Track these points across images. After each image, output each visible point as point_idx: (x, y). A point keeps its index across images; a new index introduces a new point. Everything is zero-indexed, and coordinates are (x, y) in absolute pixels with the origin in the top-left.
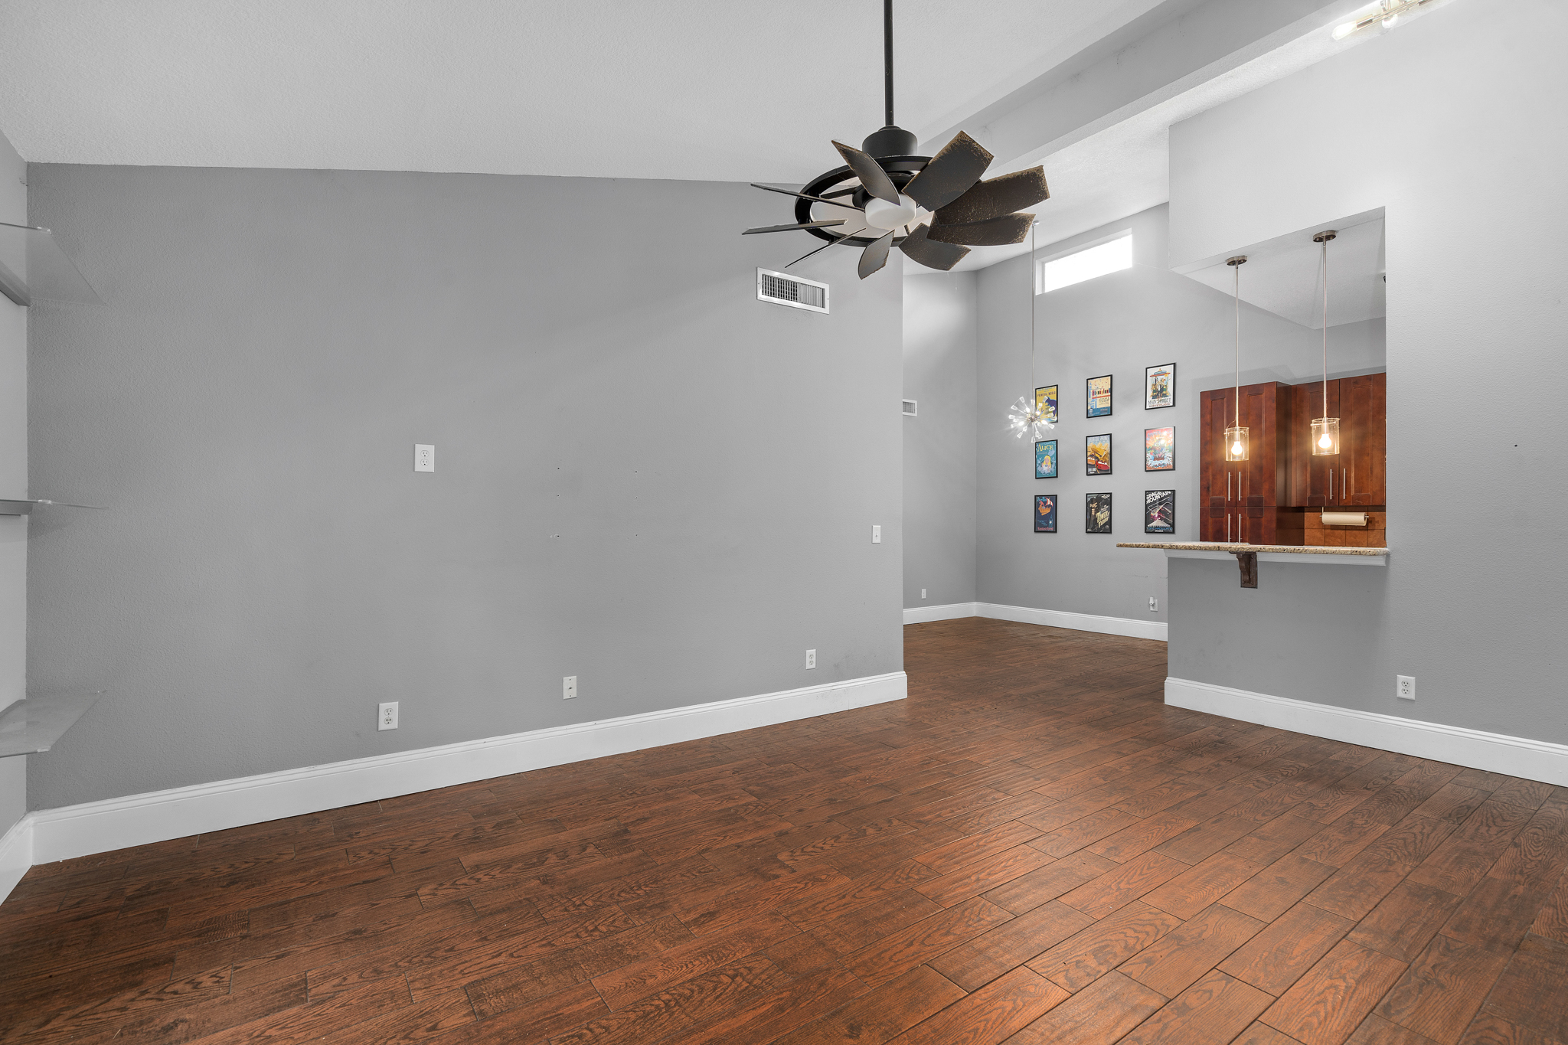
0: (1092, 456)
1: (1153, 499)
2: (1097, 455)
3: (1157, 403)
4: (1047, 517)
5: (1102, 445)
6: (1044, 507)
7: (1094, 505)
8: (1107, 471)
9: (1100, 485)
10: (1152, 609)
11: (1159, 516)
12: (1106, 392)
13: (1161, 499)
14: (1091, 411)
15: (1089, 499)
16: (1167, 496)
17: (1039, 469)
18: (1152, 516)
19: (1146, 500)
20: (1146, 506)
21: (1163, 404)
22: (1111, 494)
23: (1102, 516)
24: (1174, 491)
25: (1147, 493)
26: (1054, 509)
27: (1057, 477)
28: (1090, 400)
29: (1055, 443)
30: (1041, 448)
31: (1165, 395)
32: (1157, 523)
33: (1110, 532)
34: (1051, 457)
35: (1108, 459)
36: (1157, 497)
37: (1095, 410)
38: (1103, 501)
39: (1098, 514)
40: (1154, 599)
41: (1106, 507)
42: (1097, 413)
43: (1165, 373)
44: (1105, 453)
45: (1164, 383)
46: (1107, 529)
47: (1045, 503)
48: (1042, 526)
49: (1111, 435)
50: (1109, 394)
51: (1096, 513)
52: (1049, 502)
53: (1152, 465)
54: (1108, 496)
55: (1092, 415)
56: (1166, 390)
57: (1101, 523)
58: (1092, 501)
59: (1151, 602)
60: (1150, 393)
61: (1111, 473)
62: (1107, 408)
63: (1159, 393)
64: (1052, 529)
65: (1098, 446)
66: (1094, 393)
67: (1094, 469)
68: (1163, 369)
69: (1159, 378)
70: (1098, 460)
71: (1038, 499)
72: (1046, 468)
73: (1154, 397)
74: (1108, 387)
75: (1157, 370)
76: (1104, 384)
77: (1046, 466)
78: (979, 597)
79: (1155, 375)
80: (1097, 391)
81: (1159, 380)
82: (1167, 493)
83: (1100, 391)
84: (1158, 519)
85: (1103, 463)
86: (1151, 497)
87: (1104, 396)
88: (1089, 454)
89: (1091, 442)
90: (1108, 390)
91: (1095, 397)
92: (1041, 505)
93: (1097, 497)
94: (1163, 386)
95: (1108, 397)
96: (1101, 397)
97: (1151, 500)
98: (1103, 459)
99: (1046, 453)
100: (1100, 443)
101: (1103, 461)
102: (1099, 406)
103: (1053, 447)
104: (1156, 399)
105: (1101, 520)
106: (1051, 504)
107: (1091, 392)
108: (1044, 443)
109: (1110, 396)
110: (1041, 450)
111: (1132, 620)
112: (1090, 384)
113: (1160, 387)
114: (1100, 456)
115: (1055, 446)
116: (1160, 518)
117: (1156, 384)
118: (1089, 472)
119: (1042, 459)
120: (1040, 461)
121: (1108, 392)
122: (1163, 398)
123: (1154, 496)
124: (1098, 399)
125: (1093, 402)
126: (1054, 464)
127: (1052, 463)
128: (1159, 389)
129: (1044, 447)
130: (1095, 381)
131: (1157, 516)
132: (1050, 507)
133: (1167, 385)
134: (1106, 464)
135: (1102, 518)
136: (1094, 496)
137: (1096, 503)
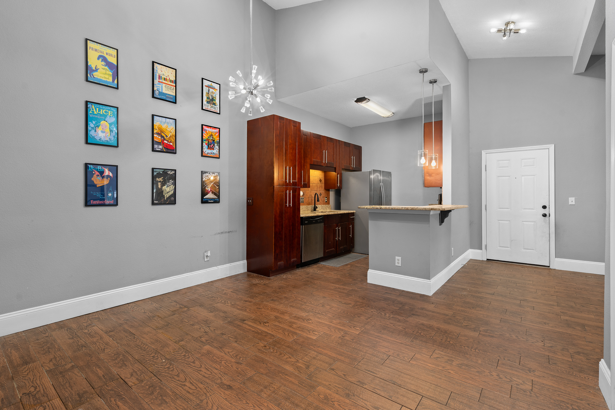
0: (158, 134)
2: (163, 135)
3: (209, 107)
4: (103, 189)
5: (168, 127)
6: (99, 178)
7: (161, 179)
8: (171, 150)
9: (164, 161)
10: (206, 259)
11: (211, 190)
12: (171, 81)
13: (212, 178)
14: (157, 93)
15: (155, 174)
17: (92, 133)
18: (206, 190)
19: (202, 178)
20: (202, 182)
21: (212, 110)
22: (175, 170)
23: (168, 189)
24: (220, 174)
25: (203, 172)
26: (114, 183)
27: (117, 146)
28: (156, 82)
29: (113, 109)
30: (94, 110)
31: (215, 104)
32: (210, 196)
33: (174, 202)
34: (110, 124)
35: (173, 140)
37: (160, 93)
38: (169, 176)
39: (164, 188)
41: (171, 181)
42: (163, 97)
43: (214, 88)
44: (170, 134)
45: (214, 95)
46: (172, 201)
47: (102, 172)
48: (96, 199)
49: (175, 120)
51: (162, 186)
52: (107, 172)
53: (206, 152)
54: (173, 172)
55: (159, 97)
56: (215, 100)
57: (167, 196)
58: (159, 175)
60: (205, 98)
61: (176, 153)
62: (172, 95)
63: (211, 101)
64: (112, 202)
65: (164, 126)
66: (159, 77)
67: (161, 147)
68: (214, 85)
69: (211, 90)
70: (164, 139)
71: (91, 167)
73: (208, 102)
74: (173, 78)
75: (210, 83)
76: (170, 74)
79: (207, 86)
80: (162, 76)
81: (211, 92)
82: (216, 174)
83: (166, 79)
84: (210, 193)
85: (169, 143)
86: (206, 176)
87: (170, 85)
88: (155, 131)
89: (157, 121)
90: (173, 81)
91: (161, 82)
92: (95, 176)
93: (163, 172)
94: (213, 97)
95: (173, 87)
96: (166, 84)
97: (206, 178)
98: (169, 139)
99: (103, 118)
100: (166, 125)
101: (169, 141)
102: (165, 91)
103: (113, 114)
104: (209, 104)
105: (167, 193)
106: (111, 174)
107: (158, 74)
108: (101, 106)
109: (175, 88)
110: (95, 113)
111: (193, 272)
112: (157, 68)
113: (211, 97)
114: (167, 136)
115: (116, 113)
116: (211, 192)
117: (208, 93)
118: (156, 148)
119: (96, 123)
120: (94, 125)
121: (173, 83)
122: (213, 106)
123: (208, 176)
124: (164, 85)
125: (159, 86)
126: (114, 132)
127: (111, 131)
128: (211, 98)
129: (99, 111)
130: (161, 68)
131: (209, 190)
132: (109, 178)
133: (215, 98)
134: (171, 144)
135: (168, 191)
136: (161, 171)
137: (163, 178)
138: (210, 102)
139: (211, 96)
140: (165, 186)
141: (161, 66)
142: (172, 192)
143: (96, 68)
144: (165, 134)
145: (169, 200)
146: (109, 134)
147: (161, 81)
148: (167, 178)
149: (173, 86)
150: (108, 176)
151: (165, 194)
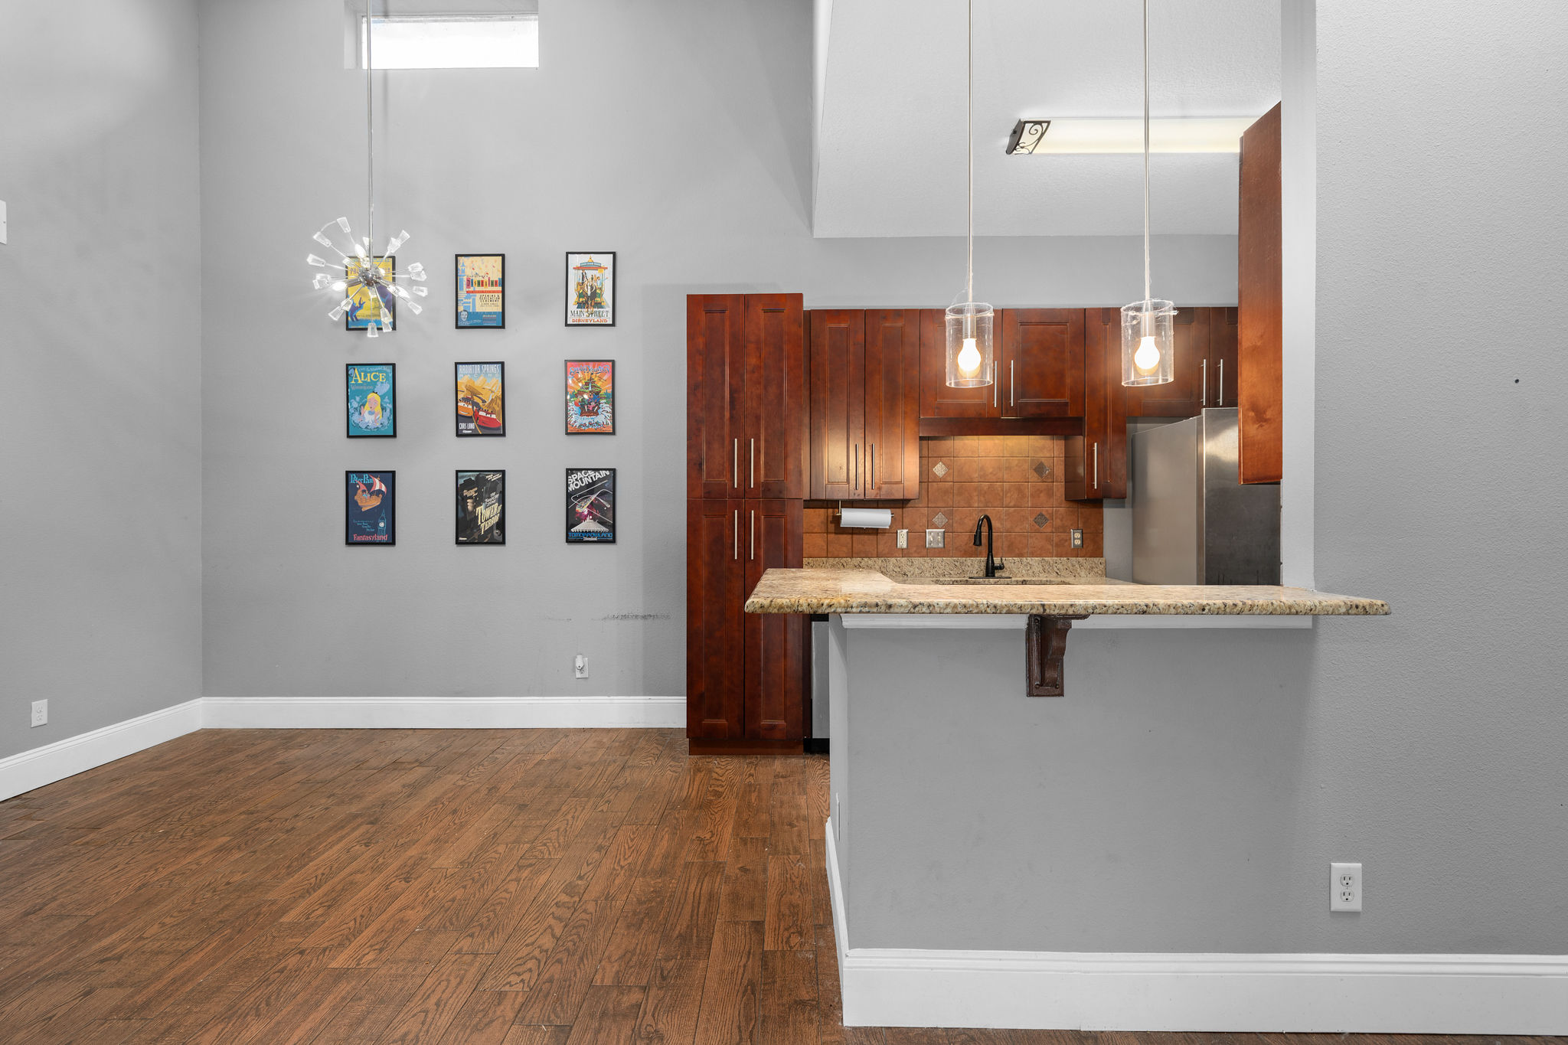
0: (466, 400)
1: (580, 483)
2: (476, 399)
3: (585, 316)
4: (373, 515)
5: (487, 383)
6: (366, 495)
7: (472, 493)
8: (495, 430)
9: (481, 455)
10: (578, 675)
11: (590, 513)
12: (493, 283)
13: (594, 483)
14: (464, 316)
15: (461, 481)
16: (604, 479)
17: (355, 418)
18: (577, 513)
19: (568, 485)
20: (569, 495)
21: (595, 319)
22: (503, 472)
23: (487, 513)
24: (613, 471)
25: (570, 472)
26: (390, 501)
27: (394, 436)
28: (462, 294)
29: (389, 369)
30: (358, 377)
31: (599, 305)
32: (588, 525)
33: (502, 541)
34: (382, 397)
35: (498, 409)
36: (586, 481)
37: (472, 315)
38: (489, 485)
39: (478, 509)
40: (583, 658)
41: (494, 496)
42: (477, 322)
43: (598, 267)
44: (492, 396)
45: (597, 284)
46: (497, 536)
47: (370, 486)
48: (363, 532)
49: (502, 364)
50: (500, 289)
51: (475, 507)
52: (378, 485)
53: (577, 424)
54: (499, 476)
55: (467, 324)
56: (601, 295)
57: (484, 526)
58: (468, 484)
59: (579, 663)
60: (573, 297)
61: (504, 435)
62: (495, 313)
63: (590, 300)
64: (384, 538)
65: (478, 383)
66: (470, 283)
67: (472, 426)
68: (596, 258)
69: (589, 273)
70: (480, 409)
71: (354, 479)
72: (371, 417)
73: (580, 305)
74: (496, 276)
75: (585, 258)
76: (490, 269)
77: (371, 413)
78: (209, 689)
79: (582, 268)
80: (475, 279)
81: (589, 277)
82: (603, 473)
83: (482, 282)
84: (588, 519)
85: (489, 416)
86: (576, 480)
87: (490, 292)
88: (460, 396)
89: (464, 375)
90: (496, 282)
91: (472, 292)
92: (359, 492)
93: (477, 477)
94: (596, 290)
95: (496, 294)
96: (483, 292)
97: (577, 485)
98: (489, 406)
99: (371, 387)
100: (482, 378)
101: (490, 411)
102: (480, 308)
103: (387, 377)
104: (583, 310)
105: (486, 521)
106: (384, 489)
107: (465, 279)
108: (367, 368)
109: (500, 295)
110: (360, 382)
111: (545, 698)
112: (463, 265)
113: (589, 290)
114: (484, 401)
115: (391, 375)
116: (591, 517)
117: (583, 283)
118: (462, 430)
119: (361, 399)
120: (358, 403)
121: (496, 285)
122: (595, 310)
123: (581, 479)
124: (478, 295)
125: (468, 300)
126: (388, 410)
127: (383, 409)
128: (589, 293)
129: (365, 376)
130: (472, 262)
131: (586, 513)
132: (380, 495)
133: (601, 289)
134: (494, 416)
135: (487, 517)
136: (473, 476)
137: (476, 489)
138: (587, 302)
139: (589, 287)
140: (482, 507)
141: (471, 258)
142: (496, 519)
143: (360, 303)
144: (480, 398)
145: (489, 536)
146: (380, 415)
147: (472, 289)
148: (486, 489)
149: (498, 292)
150: (380, 491)
151: (482, 523)
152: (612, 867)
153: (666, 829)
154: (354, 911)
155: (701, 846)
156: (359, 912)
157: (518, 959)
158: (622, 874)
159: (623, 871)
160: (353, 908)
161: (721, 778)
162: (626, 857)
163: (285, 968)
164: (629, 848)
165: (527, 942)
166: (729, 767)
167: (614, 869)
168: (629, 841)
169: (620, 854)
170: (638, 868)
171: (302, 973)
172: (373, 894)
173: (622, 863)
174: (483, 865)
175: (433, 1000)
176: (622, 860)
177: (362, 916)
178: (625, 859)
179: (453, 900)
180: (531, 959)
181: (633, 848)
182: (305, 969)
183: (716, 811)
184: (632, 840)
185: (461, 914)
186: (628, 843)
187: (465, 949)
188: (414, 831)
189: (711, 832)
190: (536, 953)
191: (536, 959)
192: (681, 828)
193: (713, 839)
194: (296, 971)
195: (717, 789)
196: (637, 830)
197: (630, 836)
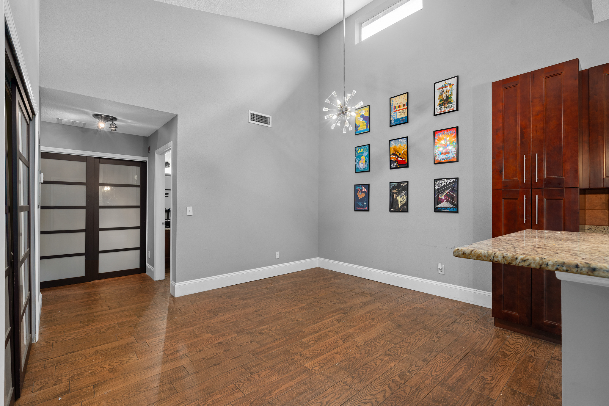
0: (393, 154)
1: (440, 185)
2: (397, 154)
3: (443, 109)
4: (362, 200)
5: (401, 146)
6: (361, 193)
7: (395, 191)
8: (404, 165)
9: (400, 175)
10: (440, 272)
11: (445, 199)
12: (403, 105)
13: (447, 185)
14: (393, 121)
15: (392, 187)
16: (452, 183)
17: (357, 166)
18: (439, 199)
19: (435, 186)
20: (435, 190)
21: (448, 110)
22: (407, 182)
23: (401, 199)
24: (457, 179)
25: (436, 180)
26: (368, 194)
27: (369, 171)
28: (392, 113)
29: (367, 147)
30: (358, 151)
31: (450, 103)
32: (444, 204)
33: (407, 211)
34: (365, 157)
35: (405, 156)
36: (443, 184)
37: (396, 120)
38: (402, 187)
40: (442, 264)
41: (404, 192)
42: (398, 122)
43: (449, 85)
44: (403, 151)
45: (449, 93)
46: (405, 209)
47: (361, 190)
48: (359, 206)
49: (407, 137)
50: (406, 107)
51: (396, 197)
52: (364, 189)
53: (439, 159)
54: (406, 184)
55: (394, 124)
56: (451, 98)
58: (394, 188)
59: (440, 267)
60: (437, 102)
61: (408, 167)
62: (404, 117)
63: (446, 101)
64: (366, 209)
65: (398, 146)
66: (395, 107)
67: (395, 164)
68: (449, 82)
69: (445, 89)
70: (398, 157)
71: (357, 187)
72: (362, 165)
73: (441, 105)
74: (405, 102)
75: (443, 83)
76: (402, 100)
77: (362, 163)
78: (320, 255)
79: (442, 88)
80: (397, 106)
82: (452, 180)
83: (400, 106)
84: (444, 201)
85: (402, 159)
86: (439, 184)
87: (402, 109)
88: (391, 153)
89: (393, 144)
90: (405, 104)
91: (396, 111)
92: (358, 192)
93: (397, 185)
94: (448, 96)
95: (405, 110)
96: (400, 110)
97: (439, 186)
98: (402, 156)
99: (362, 154)
100: (399, 145)
101: (402, 158)
102: (399, 117)
103: (367, 150)
104: (442, 107)
105: (401, 202)
106: (366, 191)
107: (393, 106)
108: (361, 148)
109: (406, 109)
110: (359, 153)
111: (425, 279)
112: (392, 101)
113: (445, 97)
114: (400, 154)
115: (368, 149)
116: (446, 201)
117: (442, 95)
118: (392, 166)
119: (359, 159)
120: (358, 160)
121: (405, 106)
122: (448, 105)
123: (441, 183)
124: (398, 112)
125: (394, 115)
126: (367, 162)
127: (366, 161)
128: (445, 98)
129: (360, 150)
130: (396, 99)
131: (443, 199)
132: (365, 193)
133: (451, 95)
134: (404, 160)
135: (401, 201)
136: (396, 184)
137: (397, 189)
138: (444, 103)
139: (445, 96)
140: (399, 197)
141: (395, 98)
142: (404, 202)
143: (359, 125)
144: (398, 153)
145: (402, 208)
146: (365, 164)
147: (396, 110)
148: (401, 189)
149: (405, 108)
150: (365, 191)
151: (399, 203)
152: (427, 372)
153: (465, 364)
154: (322, 346)
155: (483, 383)
156: (323, 348)
157: (365, 399)
158: (430, 379)
159: (431, 378)
160: (322, 345)
161: (511, 346)
162: (437, 370)
163: (294, 358)
164: (440, 366)
165: (372, 393)
166: (518, 341)
167: (427, 374)
168: (441, 362)
169: (434, 367)
170: (440, 380)
171: (297, 363)
172: (331, 342)
173: (433, 373)
174: (372, 347)
175: (326, 400)
176: (433, 371)
177: (323, 350)
178: (435, 372)
179: (354, 358)
180: (370, 402)
181: (442, 367)
182: (298, 362)
183: (500, 365)
184: (443, 362)
185: (354, 365)
186: (440, 363)
187: (348, 382)
188: (356, 322)
189: (493, 377)
190: (373, 401)
191: (372, 404)
192: (474, 367)
193: (492, 382)
194: (295, 362)
195: (506, 351)
196: (448, 358)
197: (443, 360)
